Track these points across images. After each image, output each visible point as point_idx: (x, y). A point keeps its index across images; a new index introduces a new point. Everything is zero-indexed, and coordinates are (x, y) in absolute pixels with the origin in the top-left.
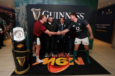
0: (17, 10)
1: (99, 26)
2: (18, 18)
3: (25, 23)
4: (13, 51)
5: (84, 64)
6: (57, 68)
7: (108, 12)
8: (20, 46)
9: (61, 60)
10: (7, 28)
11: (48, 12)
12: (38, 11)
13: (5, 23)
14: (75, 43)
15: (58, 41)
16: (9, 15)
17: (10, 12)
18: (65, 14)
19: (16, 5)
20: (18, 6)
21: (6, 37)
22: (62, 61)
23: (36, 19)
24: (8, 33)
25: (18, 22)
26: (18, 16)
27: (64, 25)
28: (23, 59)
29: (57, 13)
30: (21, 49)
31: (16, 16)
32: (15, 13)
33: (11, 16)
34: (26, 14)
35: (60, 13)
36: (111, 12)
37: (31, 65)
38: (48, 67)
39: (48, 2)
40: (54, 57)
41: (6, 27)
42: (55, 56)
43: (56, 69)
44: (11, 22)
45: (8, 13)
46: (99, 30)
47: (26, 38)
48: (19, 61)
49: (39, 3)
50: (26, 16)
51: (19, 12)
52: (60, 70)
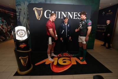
0: (19, 9)
1: (99, 26)
2: (19, 18)
3: (27, 23)
4: (15, 51)
5: (86, 63)
6: (60, 67)
7: (108, 12)
8: (22, 46)
10: (8, 28)
11: (50, 11)
12: (40, 11)
13: (6, 23)
16: (10, 15)
17: (10, 12)
19: (17, 4)
20: (20, 5)
21: (8, 38)
23: (38, 19)
24: (9, 33)
25: (20, 22)
26: (19, 15)
27: (67, 25)
29: (59, 12)
30: (24, 49)
31: (18, 16)
33: (12, 16)
34: (28, 13)
35: (63, 13)
36: (112, 13)
37: (34, 65)
38: (51, 67)
39: (50, 1)
40: (57, 57)
41: (7, 27)
43: (59, 69)
44: (12, 22)
45: (9, 13)
46: (99, 31)
48: (22, 61)
49: (41, 2)
50: (28, 15)
51: (21, 11)
52: (63, 69)
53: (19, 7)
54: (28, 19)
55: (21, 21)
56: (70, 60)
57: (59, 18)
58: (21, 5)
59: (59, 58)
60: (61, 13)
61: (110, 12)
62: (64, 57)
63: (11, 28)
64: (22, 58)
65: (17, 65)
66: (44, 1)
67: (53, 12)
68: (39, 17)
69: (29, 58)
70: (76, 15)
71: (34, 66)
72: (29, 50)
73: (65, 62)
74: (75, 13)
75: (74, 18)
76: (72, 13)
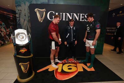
0: (19, 10)
1: (109, 29)
2: (19, 20)
4: (15, 56)
5: (94, 70)
6: (65, 75)
8: (23, 51)
9: (68, 66)
10: (7, 32)
11: (54, 12)
13: (5, 26)
16: (8, 16)
17: (9, 14)
18: (73, 15)
19: (17, 4)
20: (20, 5)
21: (6, 42)
22: (70, 67)
23: (41, 21)
24: (8, 37)
25: (19, 24)
26: (19, 17)
28: (27, 65)
29: (64, 14)
30: (24, 54)
31: (18, 18)
33: (12, 18)
34: (29, 15)
35: (68, 14)
36: (123, 14)
38: (55, 75)
39: (54, 2)
40: (61, 63)
41: (6, 30)
43: (64, 76)
44: (11, 25)
45: (7, 14)
46: (109, 34)
47: (30, 41)
48: (22, 67)
49: (44, 2)
50: (29, 17)
51: (21, 13)
53: (19, 8)
55: (21, 23)
56: (76, 67)
57: (64, 20)
58: (21, 6)
59: (63, 64)
60: (66, 15)
61: (121, 13)
62: (70, 63)
63: (10, 31)
64: (22, 64)
65: (17, 72)
66: (47, 1)
67: (57, 14)
68: (41, 19)
69: (30, 64)
70: (83, 17)
71: (36, 73)
72: (30, 55)
74: (81, 14)
75: (81, 20)
76: (78, 14)
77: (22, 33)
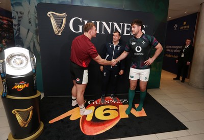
0: (17, 12)
2: (19, 30)
3: (35, 40)
4: (4, 98)
6: (98, 125)
8: (20, 86)
9: (105, 110)
12: (62, 18)
14: (130, 78)
15: (105, 73)
18: (113, 25)
20: (20, 4)
22: (107, 112)
23: (58, 33)
25: (19, 38)
26: (19, 25)
29: (98, 23)
31: (15, 25)
32: (12, 18)
33: (6, 24)
34: (37, 22)
36: (188, 26)
37: (46, 122)
38: (81, 126)
39: (82, 2)
40: (93, 105)
42: (94, 103)
43: (96, 128)
44: (4, 38)
46: (169, 56)
48: (19, 118)
49: (64, 2)
50: (36, 25)
51: (22, 17)
52: (104, 129)
53: (18, 9)
54: (37, 32)
55: (21, 36)
56: (118, 110)
57: (98, 32)
58: (22, 5)
59: (97, 107)
60: (101, 25)
61: (185, 25)
62: (107, 104)
64: (18, 111)
67: (86, 22)
68: (59, 30)
69: (34, 110)
70: (129, 29)
72: (35, 93)
73: (108, 114)
75: (125, 34)
76: (122, 24)
77: (18, 55)
